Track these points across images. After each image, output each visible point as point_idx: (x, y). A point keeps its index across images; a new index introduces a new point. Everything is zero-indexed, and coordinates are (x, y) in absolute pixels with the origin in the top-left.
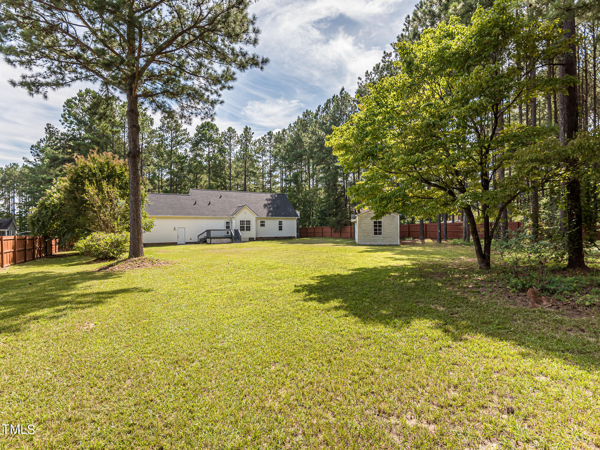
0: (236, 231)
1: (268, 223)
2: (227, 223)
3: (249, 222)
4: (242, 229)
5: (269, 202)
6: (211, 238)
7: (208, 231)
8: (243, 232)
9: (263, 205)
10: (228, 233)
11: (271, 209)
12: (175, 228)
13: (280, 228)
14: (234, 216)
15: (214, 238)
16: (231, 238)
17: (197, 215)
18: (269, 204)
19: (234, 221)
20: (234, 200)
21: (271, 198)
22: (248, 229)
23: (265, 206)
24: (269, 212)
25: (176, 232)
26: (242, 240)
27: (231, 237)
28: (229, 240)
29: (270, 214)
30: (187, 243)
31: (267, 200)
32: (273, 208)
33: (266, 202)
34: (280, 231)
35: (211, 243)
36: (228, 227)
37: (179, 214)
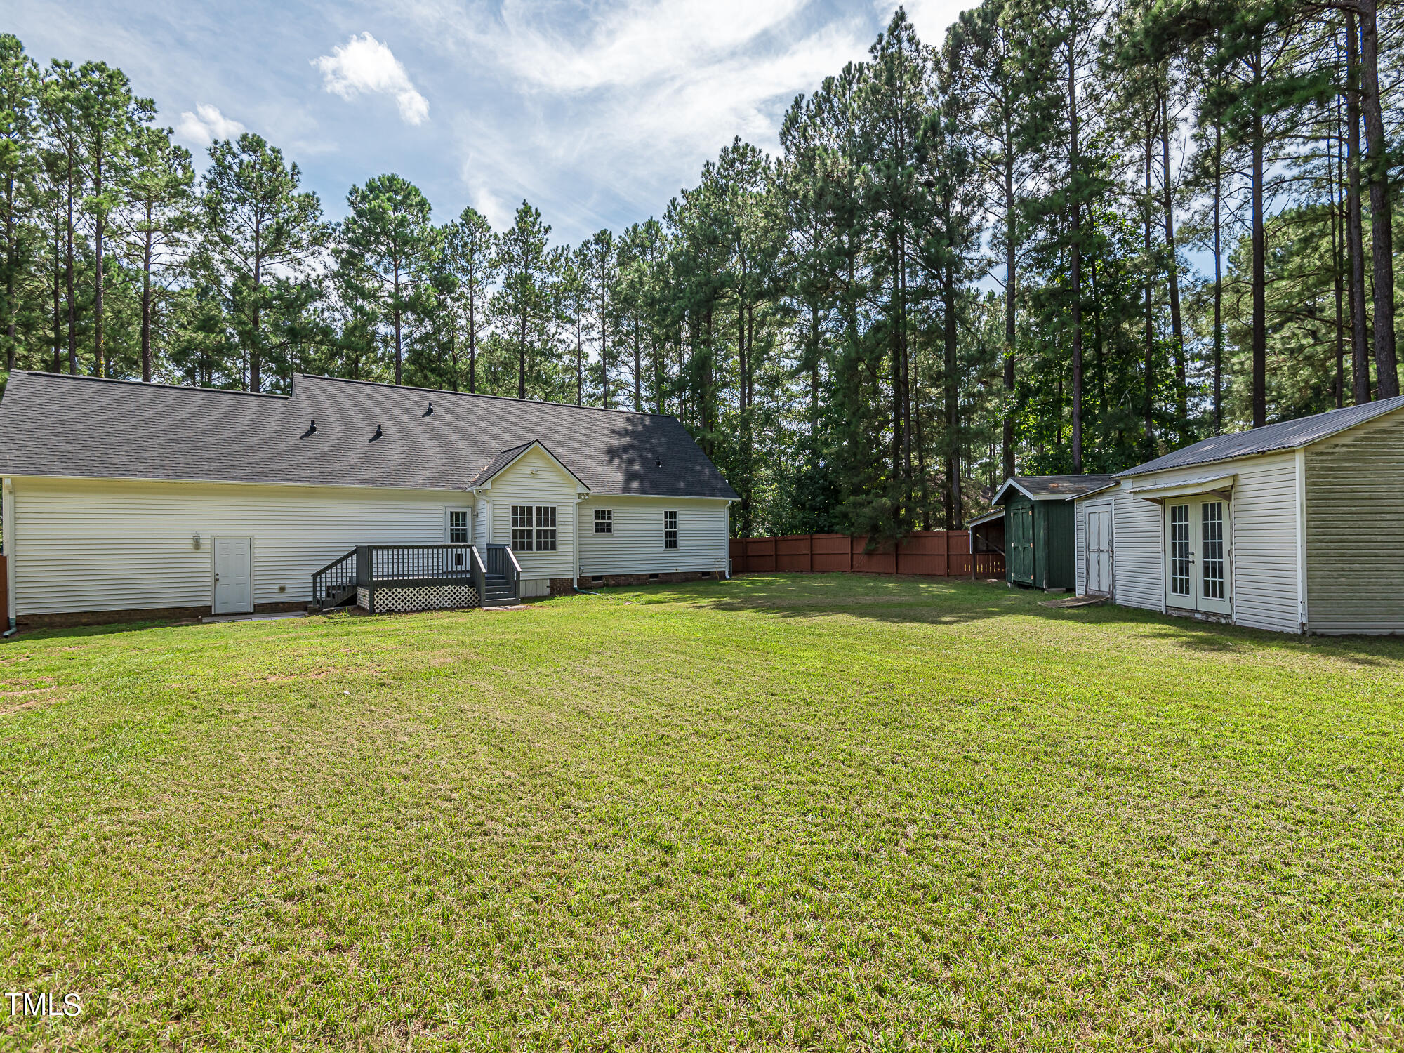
0: (495, 552)
1: (622, 518)
2: (457, 517)
3: (548, 514)
4: (521, 542)
5: (626, 440)
6: (374, 587)
7: (363, 554)
8: (524, 554)
9: (602, 450)
10: (459, 559)
11: (637, 466)
12: (197, 544)
13: (671, 541)
14: (488, 486)
15: (391, 585)
16: (472, 583)
17: (312, 479)
18: (626, 449)
19: (484, 510)
20: (484, 426)
21: (629, 427)
22: (548, 542)
23: (612, 453)
24: (630, 477)
25: (203, 557)
26: (523, 591)
27: (472, 580)
28: (464, 593)
29: (635, 485)
30: (263, 609)
31: (614, 432)
32: (644, 462)
33: (614, 441)
34: (672, 553)
35: (372, 612)
36: (458, 536)
37: (221, 472)
